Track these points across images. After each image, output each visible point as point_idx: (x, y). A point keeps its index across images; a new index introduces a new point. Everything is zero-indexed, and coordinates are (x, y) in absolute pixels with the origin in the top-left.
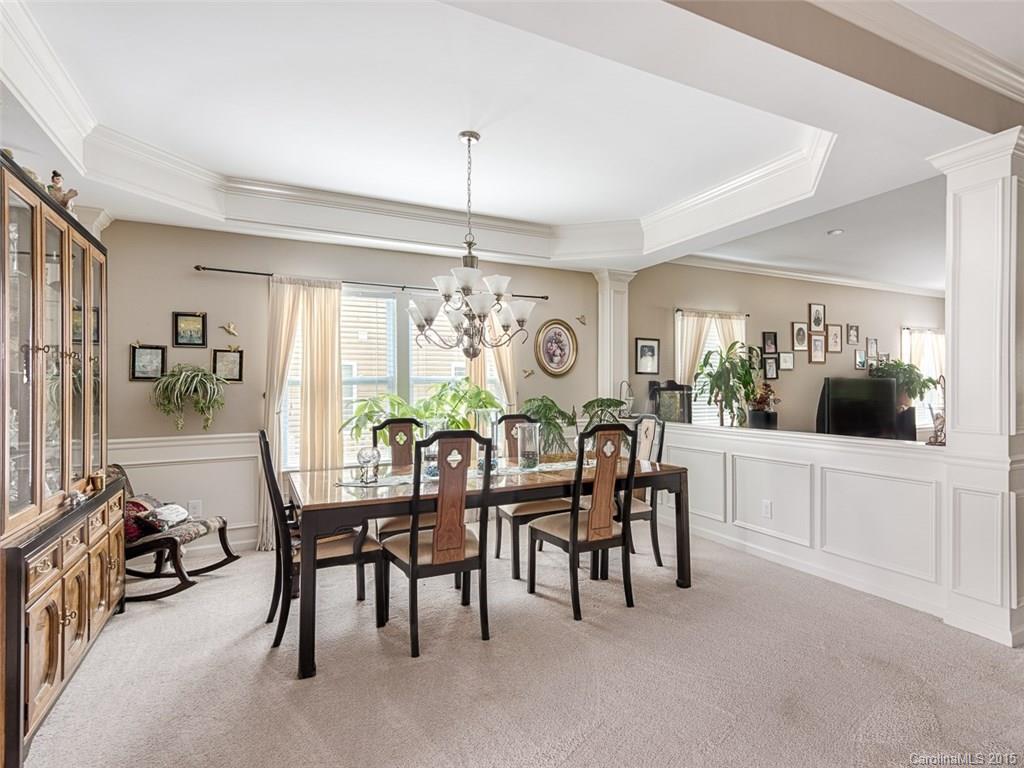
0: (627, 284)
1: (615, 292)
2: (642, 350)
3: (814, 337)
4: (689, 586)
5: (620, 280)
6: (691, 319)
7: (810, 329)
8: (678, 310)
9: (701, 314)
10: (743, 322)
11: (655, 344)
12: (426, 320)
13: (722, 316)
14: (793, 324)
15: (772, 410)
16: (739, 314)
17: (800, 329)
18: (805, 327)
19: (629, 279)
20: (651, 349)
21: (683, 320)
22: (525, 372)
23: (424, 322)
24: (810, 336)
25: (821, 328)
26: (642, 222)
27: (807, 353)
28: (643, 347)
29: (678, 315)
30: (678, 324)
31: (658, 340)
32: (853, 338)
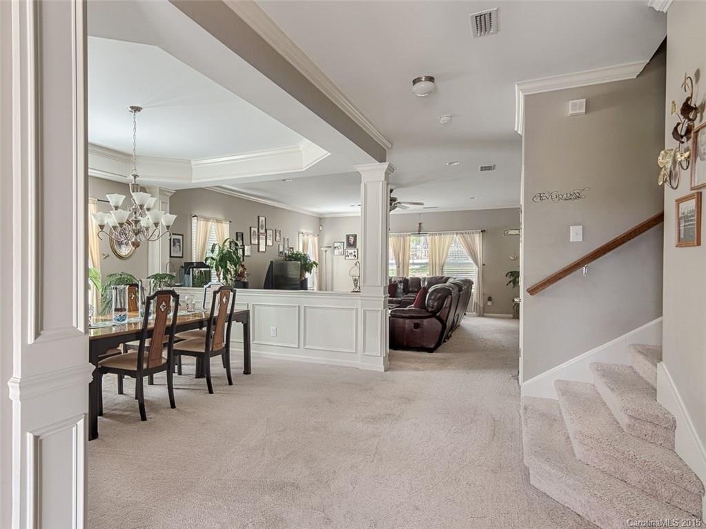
0: (168, 198)
1: (162, 202)
2: (174, 242)
3: (261, 237)
4: (250, 373)
5: (165, 195)
6: (202, 222)
7: (258, 232)
8: (195, 216)
9: (207, 220)
10: (228, 225)
11: (180, 237)
12: (119, 224)
13: (218, 221)
14: (251, 228)
15: (246, 281)
16: (226, 220)
17: (254, 231)
18: (256, 230)
19: (170, 195)
20: (179, 240)
21: (197, 222)
22: (104, 255)
23: (118, 225)
24: (259, 236)
25: (263, 231)
26: (192, 162)
27: (257, 246)
28: (174, 239)
29: (194, 220)
30: (194, 225)
31: (182, 235)
32: (278, 238)
